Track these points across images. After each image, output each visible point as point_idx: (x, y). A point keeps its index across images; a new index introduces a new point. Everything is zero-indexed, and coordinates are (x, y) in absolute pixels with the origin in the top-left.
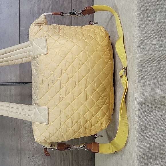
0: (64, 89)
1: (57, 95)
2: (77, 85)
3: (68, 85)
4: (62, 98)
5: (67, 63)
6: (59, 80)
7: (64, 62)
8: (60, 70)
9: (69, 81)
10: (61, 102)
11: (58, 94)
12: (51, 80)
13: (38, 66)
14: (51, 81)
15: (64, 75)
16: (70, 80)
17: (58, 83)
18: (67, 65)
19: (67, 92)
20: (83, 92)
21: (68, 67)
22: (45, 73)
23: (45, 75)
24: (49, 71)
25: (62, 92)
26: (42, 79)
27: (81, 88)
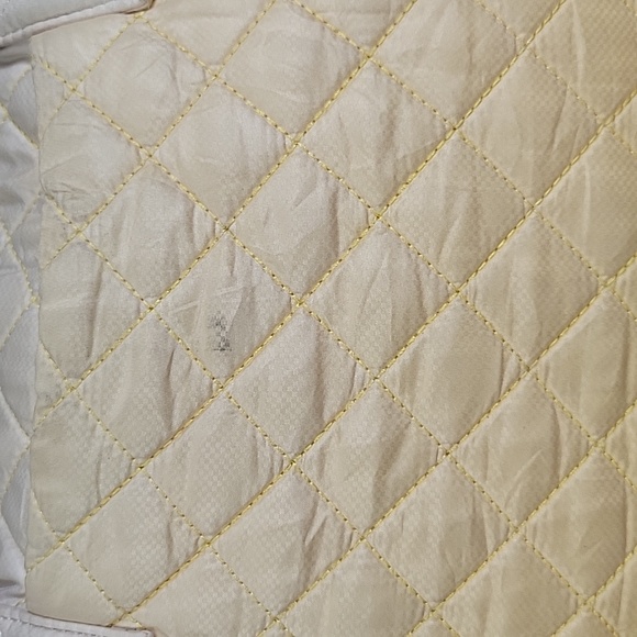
0: (358, 428)
1: (275, 510)
2: (519, 388)
3: (409, 377)
4: (331, 535)
5: (406, 113)
6: (295, 325)
8: (321, 194)
9: (424, 332)
10: (316, 590)
11: (283, 485)
12: (201, 320)
13: (26, 159)
14: (202, 334)
15: (364, 259)
16: (441, 326)
17: (283, 356)
18: (406, 140)
20: (587, 464)
21: (421, 158)
22: (116, 230)
23: (123, 256)
24: (178, 211)
25: (333, 467)
26: (78, 300)
27: (563, 424)
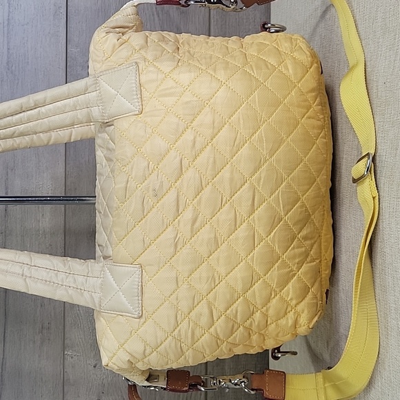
0: (188, 215)
1: (169, 234)
2: (226, 205)
3: (199, 203)
4: (181, 240)
5: (198, 139)
6: (173, 189)
7: (189, 136)
8: (178, 159)
9: (203, 192)
10: (178, 254)
11: (170, 229)
12: (151, 189)
13: (114, 150)
14: (151, 192)
15: (189, 174)
16: (207, 190)
17: (170, 197)
18: (198, 146)
19: (198, 224)
20: (245, 224)
21: (202, 150)
22: (132, 168)
23: (134, 174)
24: (146, 163)
25: (181, 224)
26: (123, 185)
27: (238, 214)
